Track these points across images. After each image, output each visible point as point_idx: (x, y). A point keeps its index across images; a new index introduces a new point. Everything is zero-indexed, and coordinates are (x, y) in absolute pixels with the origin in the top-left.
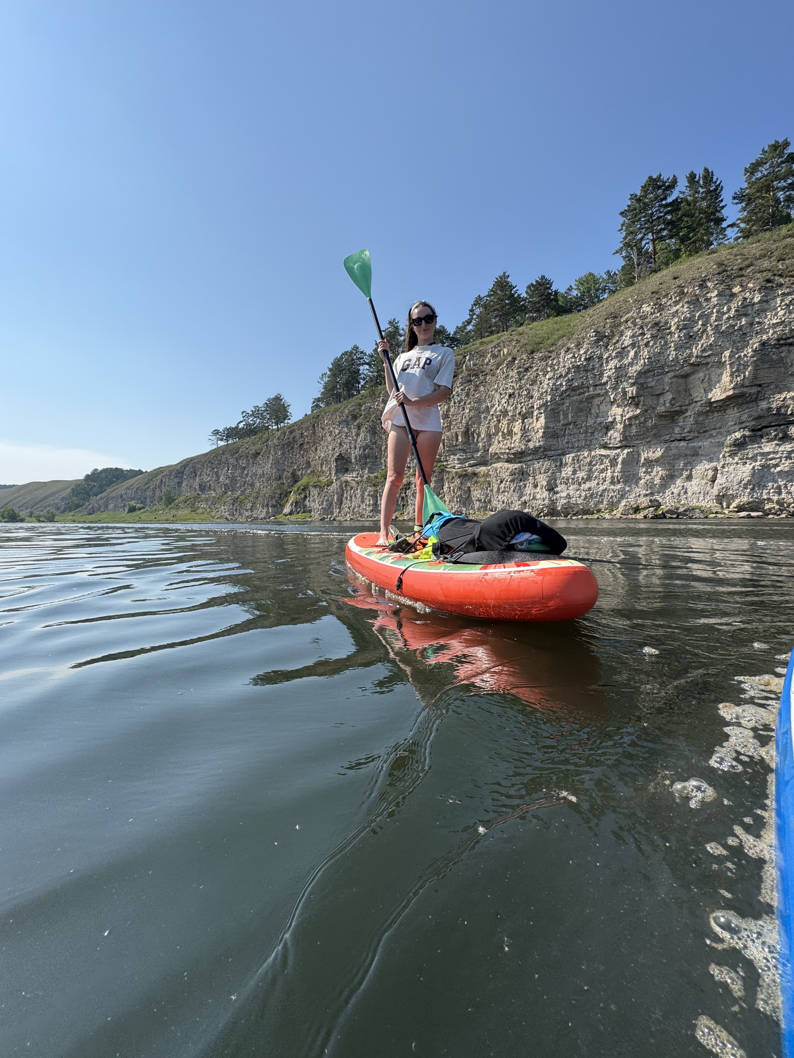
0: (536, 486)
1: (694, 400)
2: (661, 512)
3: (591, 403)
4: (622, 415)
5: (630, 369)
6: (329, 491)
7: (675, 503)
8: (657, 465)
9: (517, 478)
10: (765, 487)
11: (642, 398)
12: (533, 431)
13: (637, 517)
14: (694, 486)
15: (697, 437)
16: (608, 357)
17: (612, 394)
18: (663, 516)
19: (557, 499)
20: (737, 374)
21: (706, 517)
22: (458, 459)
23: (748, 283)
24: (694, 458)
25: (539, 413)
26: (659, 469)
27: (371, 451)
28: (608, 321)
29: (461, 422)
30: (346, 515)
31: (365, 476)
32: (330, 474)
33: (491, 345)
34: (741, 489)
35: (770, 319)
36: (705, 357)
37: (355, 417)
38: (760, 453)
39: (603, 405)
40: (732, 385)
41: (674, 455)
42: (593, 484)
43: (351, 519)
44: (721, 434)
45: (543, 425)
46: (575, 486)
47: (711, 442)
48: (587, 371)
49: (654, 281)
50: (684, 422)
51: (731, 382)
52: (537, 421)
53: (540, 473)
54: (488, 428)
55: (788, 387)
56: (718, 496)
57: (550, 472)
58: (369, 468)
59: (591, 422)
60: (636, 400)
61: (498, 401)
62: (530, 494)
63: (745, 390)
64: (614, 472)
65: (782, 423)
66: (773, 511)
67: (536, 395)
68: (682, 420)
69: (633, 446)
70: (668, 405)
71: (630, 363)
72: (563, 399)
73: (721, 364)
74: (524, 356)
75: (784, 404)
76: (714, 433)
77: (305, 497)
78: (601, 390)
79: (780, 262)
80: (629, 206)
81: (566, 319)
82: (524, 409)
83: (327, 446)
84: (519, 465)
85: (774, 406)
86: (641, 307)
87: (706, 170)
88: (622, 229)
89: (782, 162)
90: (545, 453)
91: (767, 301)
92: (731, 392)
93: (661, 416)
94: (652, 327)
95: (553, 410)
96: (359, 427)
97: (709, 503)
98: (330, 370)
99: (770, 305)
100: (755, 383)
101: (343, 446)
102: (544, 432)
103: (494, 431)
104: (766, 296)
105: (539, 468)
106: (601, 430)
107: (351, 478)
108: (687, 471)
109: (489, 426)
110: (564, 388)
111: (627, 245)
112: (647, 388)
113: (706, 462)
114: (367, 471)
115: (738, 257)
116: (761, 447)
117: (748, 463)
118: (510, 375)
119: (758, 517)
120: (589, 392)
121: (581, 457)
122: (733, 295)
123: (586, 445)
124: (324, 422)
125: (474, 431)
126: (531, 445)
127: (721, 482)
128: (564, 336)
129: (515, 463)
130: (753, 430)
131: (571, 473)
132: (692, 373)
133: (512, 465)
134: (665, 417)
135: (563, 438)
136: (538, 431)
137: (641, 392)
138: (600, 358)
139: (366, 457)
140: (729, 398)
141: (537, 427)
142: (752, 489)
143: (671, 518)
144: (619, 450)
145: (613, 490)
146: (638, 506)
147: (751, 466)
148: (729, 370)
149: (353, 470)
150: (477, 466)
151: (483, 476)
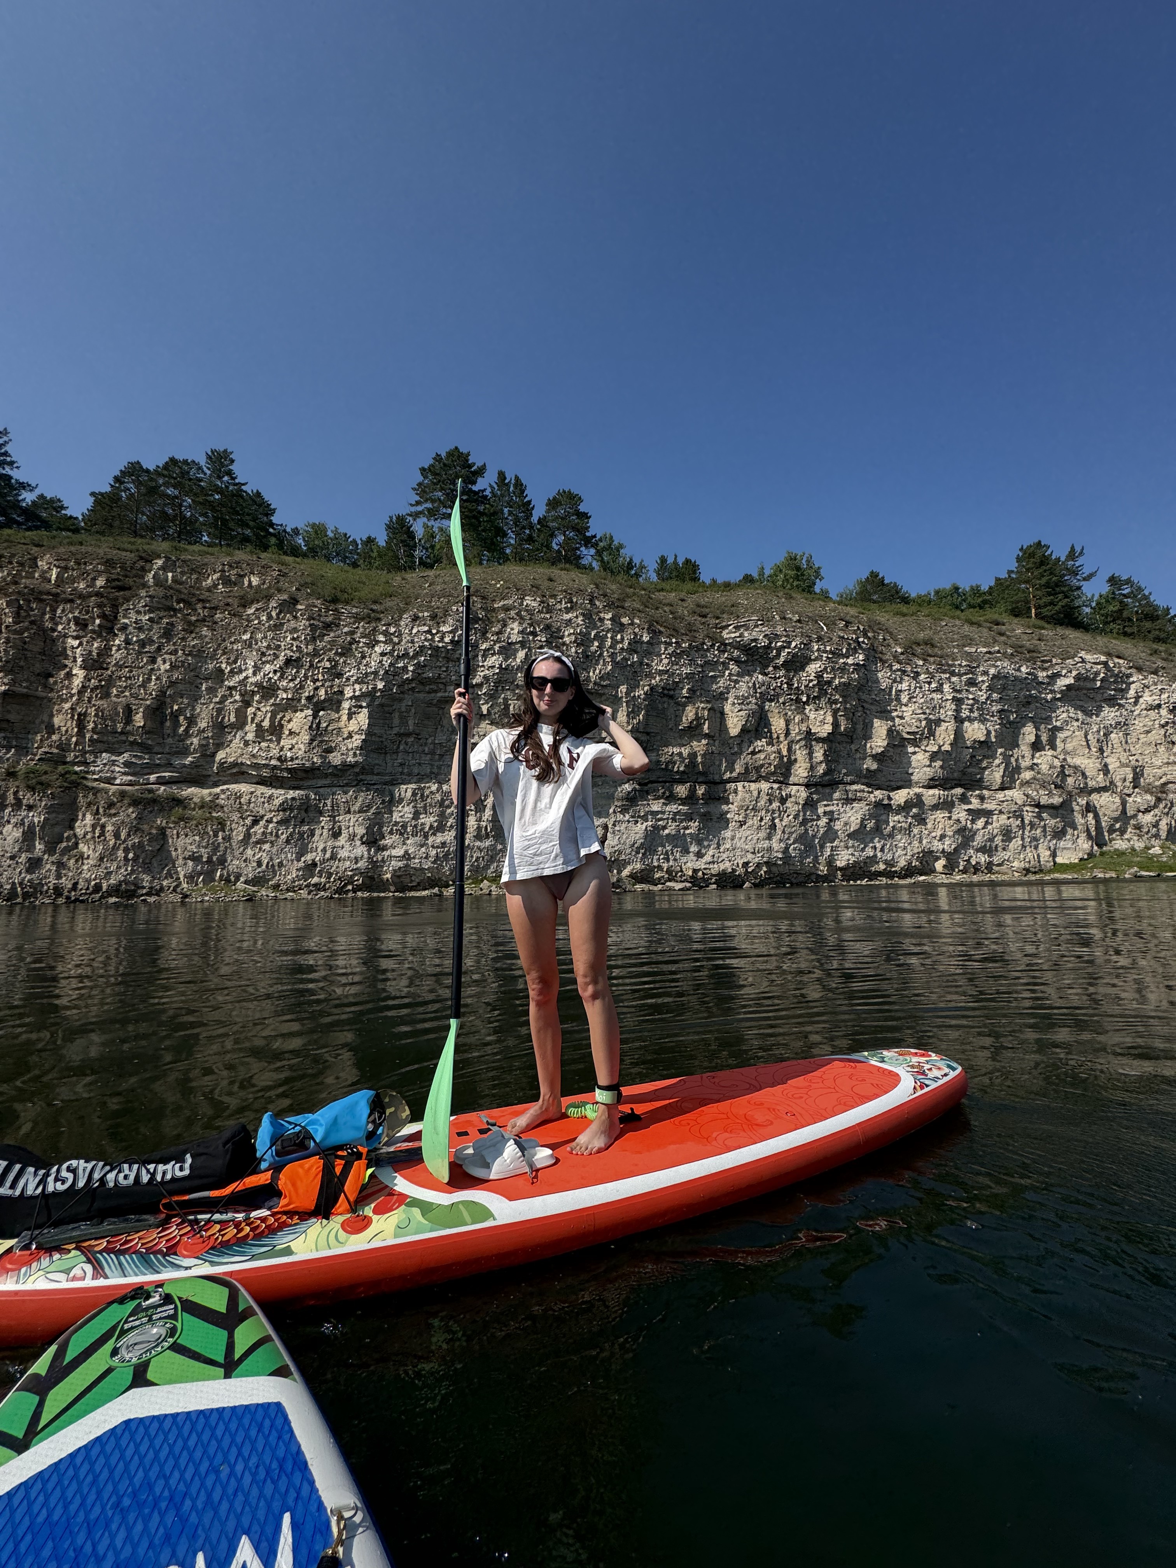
0: (336, 835)
9: (295, 817)
10: (655, 852)
12: (340, 734)
19: (383, 861)
22: (127, 764)
25: (355, 707)
29: (144, 685)
34: (634, 853)
35: (657, 665)
36: (602, 686)
38: (648, 812)
42: (448, 837)
45: (365, 727)
46: (418, 839)
52: (350, 718)
53: (349, 812)
55: (673, 741)
57: (372, 811)
59: (441, 737)
65: (670, 780)
66: (662, 881)
67: (352, 673)
74: (317, 602)
75: (672, 759)
80: (430, 465)
84: (301, 792)
85: (663, 759)
86: (524, 598)
87: (516, 479)
88: (417, 490)
89: (573, 514)
90: (363, 777)
91: (653, 644)
95: (382, 705)
99: (655, 649)
100: (647, 730)
102: (364, 740)
105: (346, 802)
109: (221, 709)
110: (409, 675)
116: (648, 807)
117: (639, 823)
118: (289, 626)
120: (445, 691)
123: (432, 773)
125: (180, 711)
126: (336, 759)
127: (613, 844)
129: (292, 788)
131: (411, 816)
133: (283, 791)
135: (394, 756)
136: (350, 736)
138: (475, 646)
141: (351, 729)
142: (644, 854)
147: (643, 826)
150: (179, 785)
151: (202, 807)
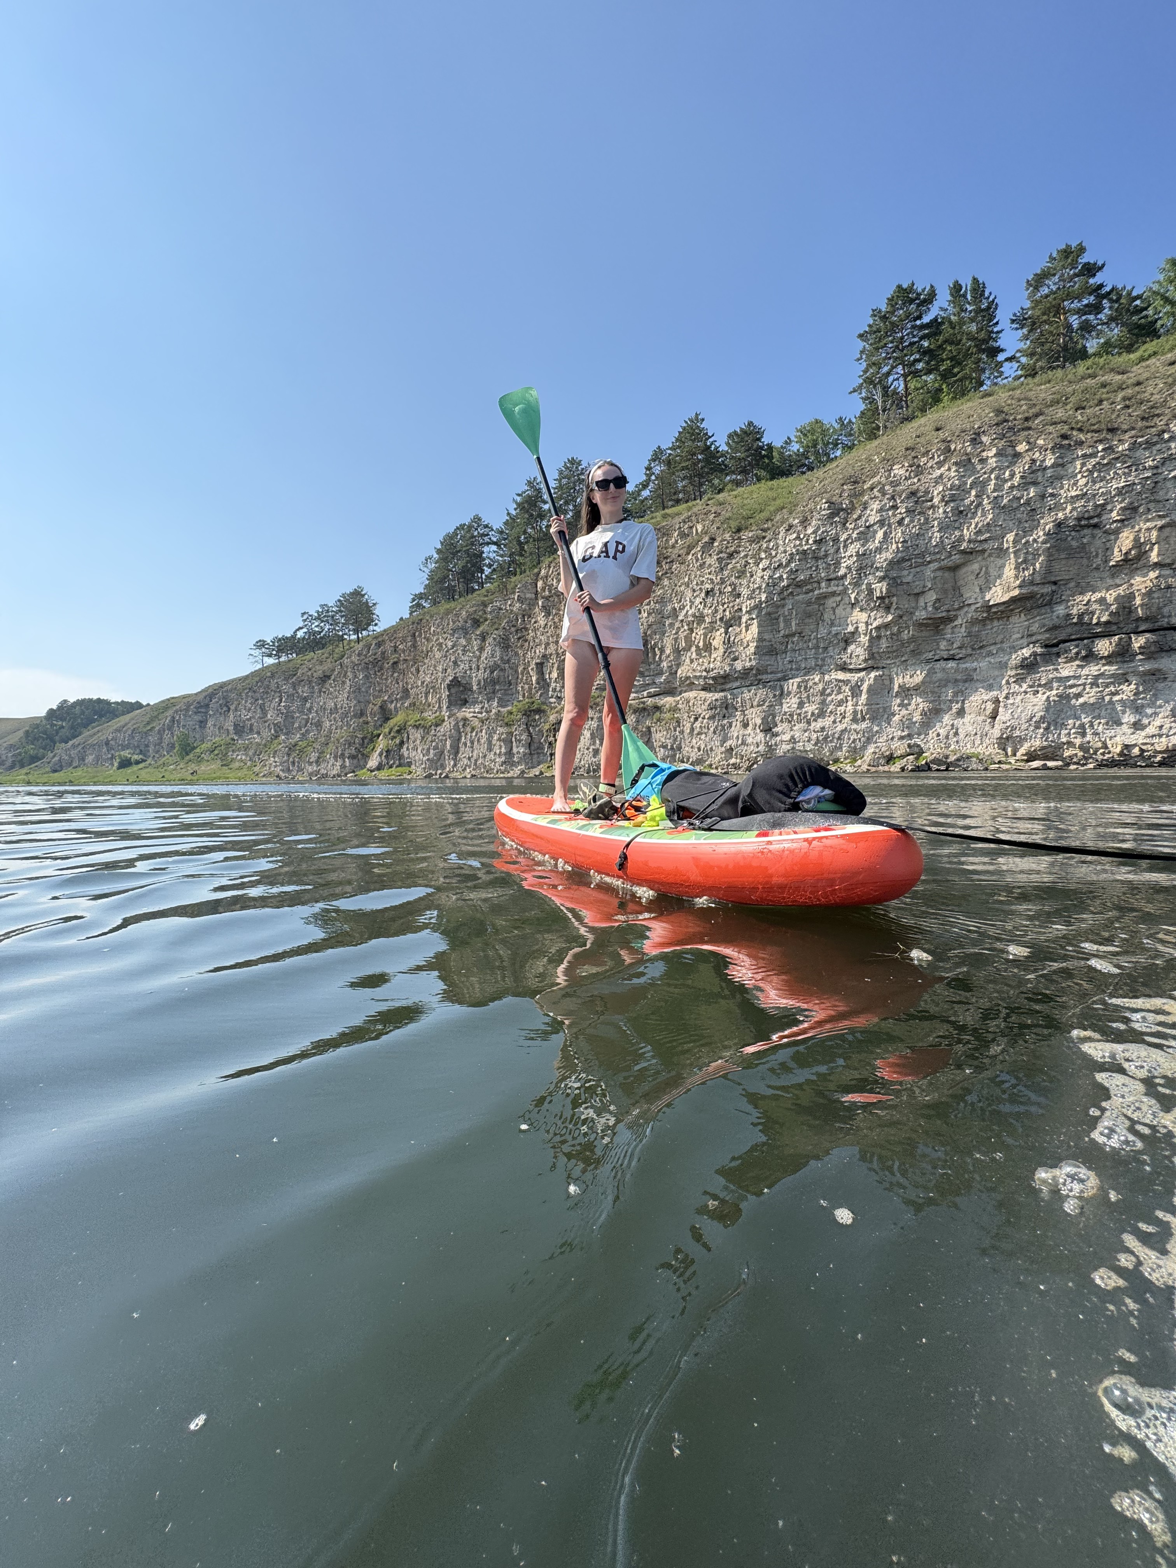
0: (745, 725)
1: (966, 603)
2: (923, 762)
3: (824, 604)
4: (867, 623)
5: (878, 556)
6: (439, 734)
7: (941, 749)
8: (916, 695)
9: (718, 714)
10: (1063, 725)
11: (895, 598)
12: (741, 645)
13: (892, 770)
14: (966, 725)
15: (971, 655)
16: (847, 539)
17: (854, 592)
18: (927, 768)
19: (776, 745)
20: (1024, 566)
21: (986, 769)
23: (1038, 438)
24: (967, 685)
25: (750, 619)
26: (920, 700)
27: (502, 674)
28: (845, 487)
30: (465, 769)
31: (494, 711)
32: (440, 707)
33: (678, 520)
34: (1032, 728)
35: (1067, 491)
36: (980, 541)
37: (477, 623)
38: (1056, 678)
39: (841, 607)
40: (1018, 582)
41: (940, 680)
42: (827, 722)
43: (473, 776)
44: (1003, 650)
45: (756, 636)
46: (803, 725)
47: (990, 663)
48: (817, 559)
49: (907, 433)
50: (953, 633)
51: (1017, 577)
52: (747, 630)
53: (752, 706)
54: (676, 639)
55: (1092, 586)
56: (1001, 738)
57: (767, 704)
58: (500, 699)
59: (823, 631)
60: (887, 601)
61: (691, 601)
62: (738, 737)
63: (1035, 589)
64: (857, 705)
65: (1085, 635)
66: (1075, 760)
67: (745, 592)
68: (950, 631)
69: (883, 668)
70: (930, 609)
71: (877, 548)
72: (784, 599)
73: (1002, 552)
74: (727, 536)
75: (1087, 610)
76: (994, 649)
77: (402, 743)
78: (838, 586)
79: (1079, 412)
80: (870, 326)
81: (785, 484)
82: (727, 613)
83: (435, 666)
84: (722, 694)
85: (1074, 611)
86: (892, 469)
87: (975, 280)
88: (861, 358)
89: (1076, 275)
90: (760, 677)
91: (1063, 465)
92: (1016, 592)
93: (921, 625)
94: (908, 498)
95: (769, 614)
96: (483, 637)
97: (988, 749)
98: (439, 551)
99: (1066, 470)
100: (1049, 579)
101: (459, 666)
102: (757, 647)
103: (684, 645)
104: (1062, 458)
105: (750, 699)
106: (838, 643)
107: (472, 715)
108: (957, 703)
109: (677, 638)
110: (785, 583)
111: (869, 381)
112: (902, 584)
113: (983, 691)
114: (495, 704)
115: (1023, 402)
116: (1057, 669)
117: (1041, 692)
118: (708, 563)
119: (1057, 768)
120: (820, 589)
121: (810, 683)
122: (1017, 455)
123: (817, 665)
124: (430, 629)
125: (656, 644)
126: (739, 665)
127: (1004, 719)
128: (783, 508)
129: (716, 691)
130: (1046, 646)
131: (796, 706)
132: (964, 564)
133: (711, 694)
134: (926, 625)
135: (784, 656)
136: (748, 645)
137: (894, 590)
138: (836, 540)
139: (494, 682)
140: (1013, 600)
141: (747, 639)
142: (1047, 729)
143: (938, 770)
144: (864, 673)
145: (855, 731)
146: (892, 754)
147: (1045, 696)
148: (1013, 560)
149: (475, 702)
150: (661, 696)
151: (670, 711)
